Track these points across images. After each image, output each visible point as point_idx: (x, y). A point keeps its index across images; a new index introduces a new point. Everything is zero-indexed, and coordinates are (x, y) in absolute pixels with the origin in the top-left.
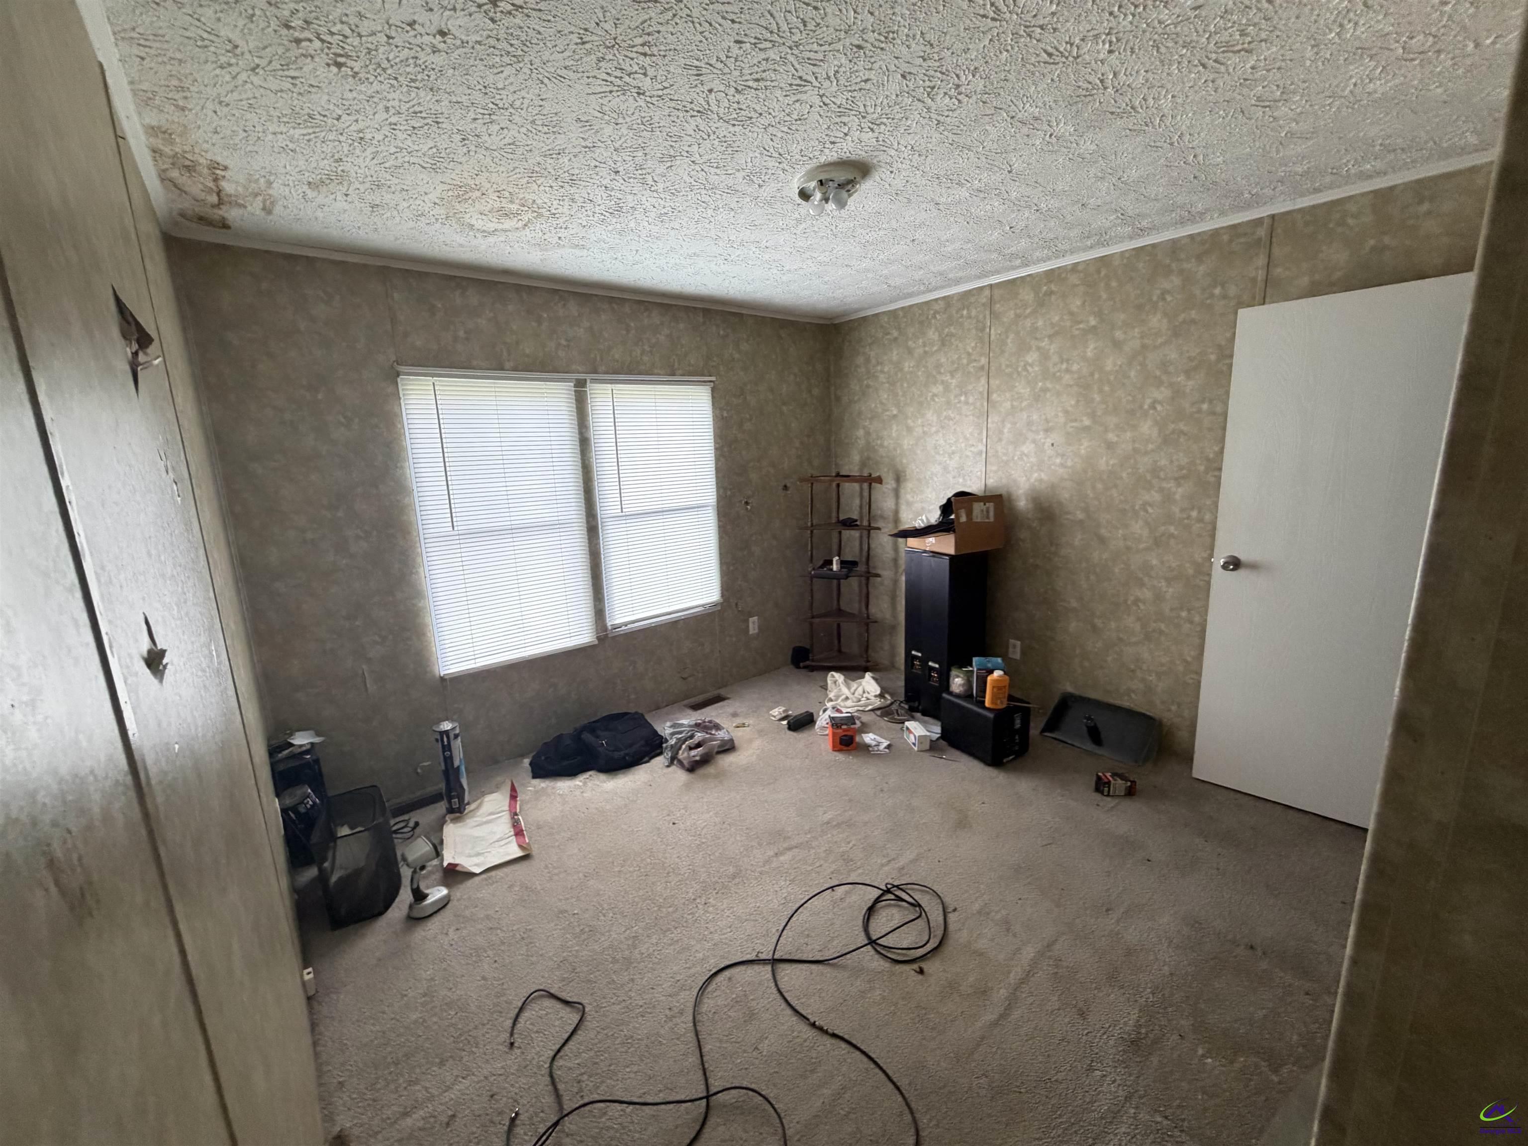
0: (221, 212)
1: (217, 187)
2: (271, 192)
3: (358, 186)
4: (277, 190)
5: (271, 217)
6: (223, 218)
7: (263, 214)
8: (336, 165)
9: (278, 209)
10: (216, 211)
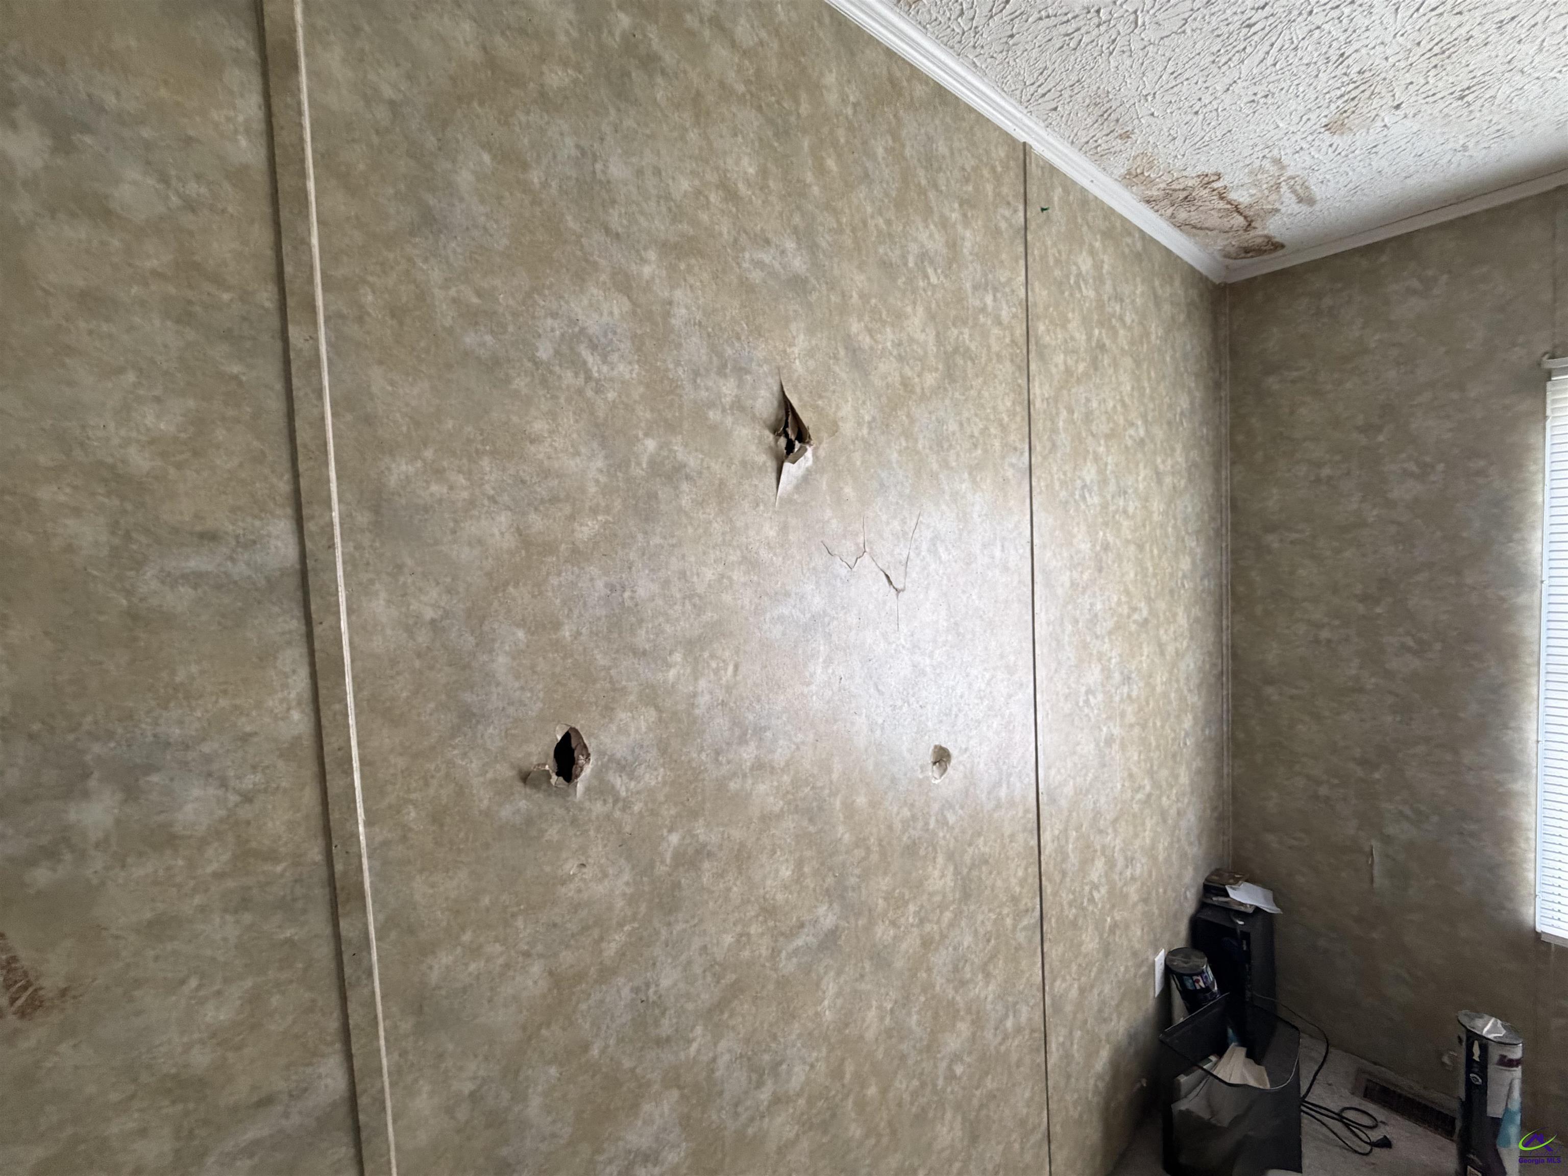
0: (1259, 232)
1: (1229, 203)
2: (1289, 173)
3: (1409, 77)
4: (1295, 165)
5: (1317, 207)
6: (1266, 236)
7: (1304, 208)
8: (1341, 70)
9: (1318, 191)
10: (1252, 233)
